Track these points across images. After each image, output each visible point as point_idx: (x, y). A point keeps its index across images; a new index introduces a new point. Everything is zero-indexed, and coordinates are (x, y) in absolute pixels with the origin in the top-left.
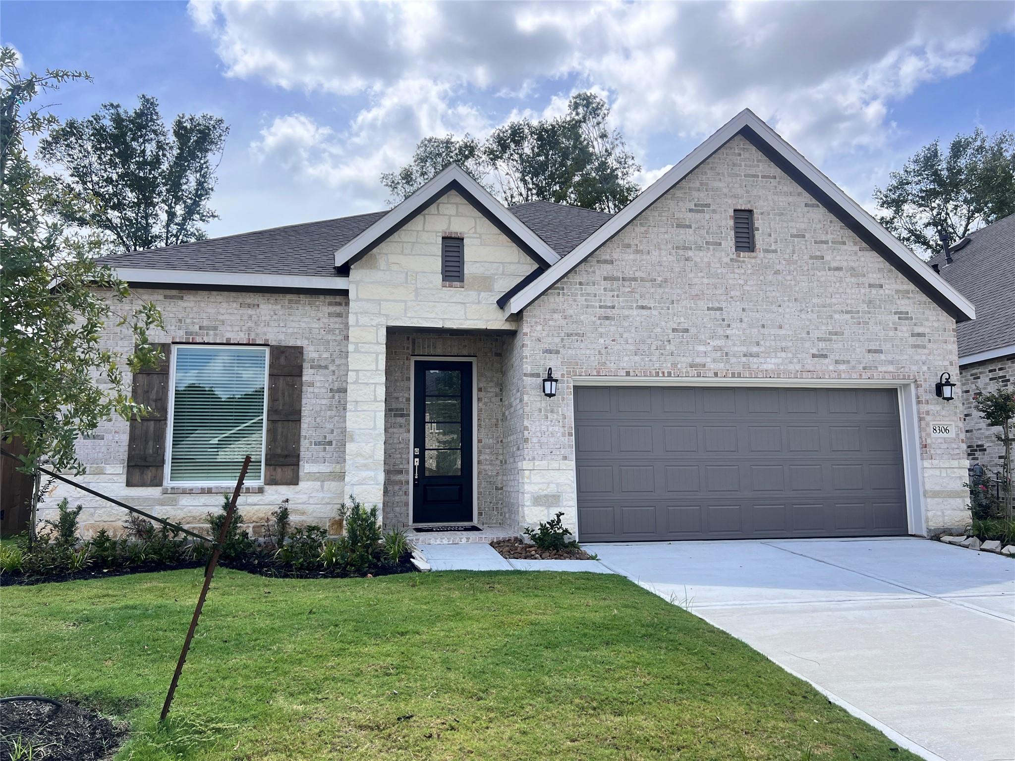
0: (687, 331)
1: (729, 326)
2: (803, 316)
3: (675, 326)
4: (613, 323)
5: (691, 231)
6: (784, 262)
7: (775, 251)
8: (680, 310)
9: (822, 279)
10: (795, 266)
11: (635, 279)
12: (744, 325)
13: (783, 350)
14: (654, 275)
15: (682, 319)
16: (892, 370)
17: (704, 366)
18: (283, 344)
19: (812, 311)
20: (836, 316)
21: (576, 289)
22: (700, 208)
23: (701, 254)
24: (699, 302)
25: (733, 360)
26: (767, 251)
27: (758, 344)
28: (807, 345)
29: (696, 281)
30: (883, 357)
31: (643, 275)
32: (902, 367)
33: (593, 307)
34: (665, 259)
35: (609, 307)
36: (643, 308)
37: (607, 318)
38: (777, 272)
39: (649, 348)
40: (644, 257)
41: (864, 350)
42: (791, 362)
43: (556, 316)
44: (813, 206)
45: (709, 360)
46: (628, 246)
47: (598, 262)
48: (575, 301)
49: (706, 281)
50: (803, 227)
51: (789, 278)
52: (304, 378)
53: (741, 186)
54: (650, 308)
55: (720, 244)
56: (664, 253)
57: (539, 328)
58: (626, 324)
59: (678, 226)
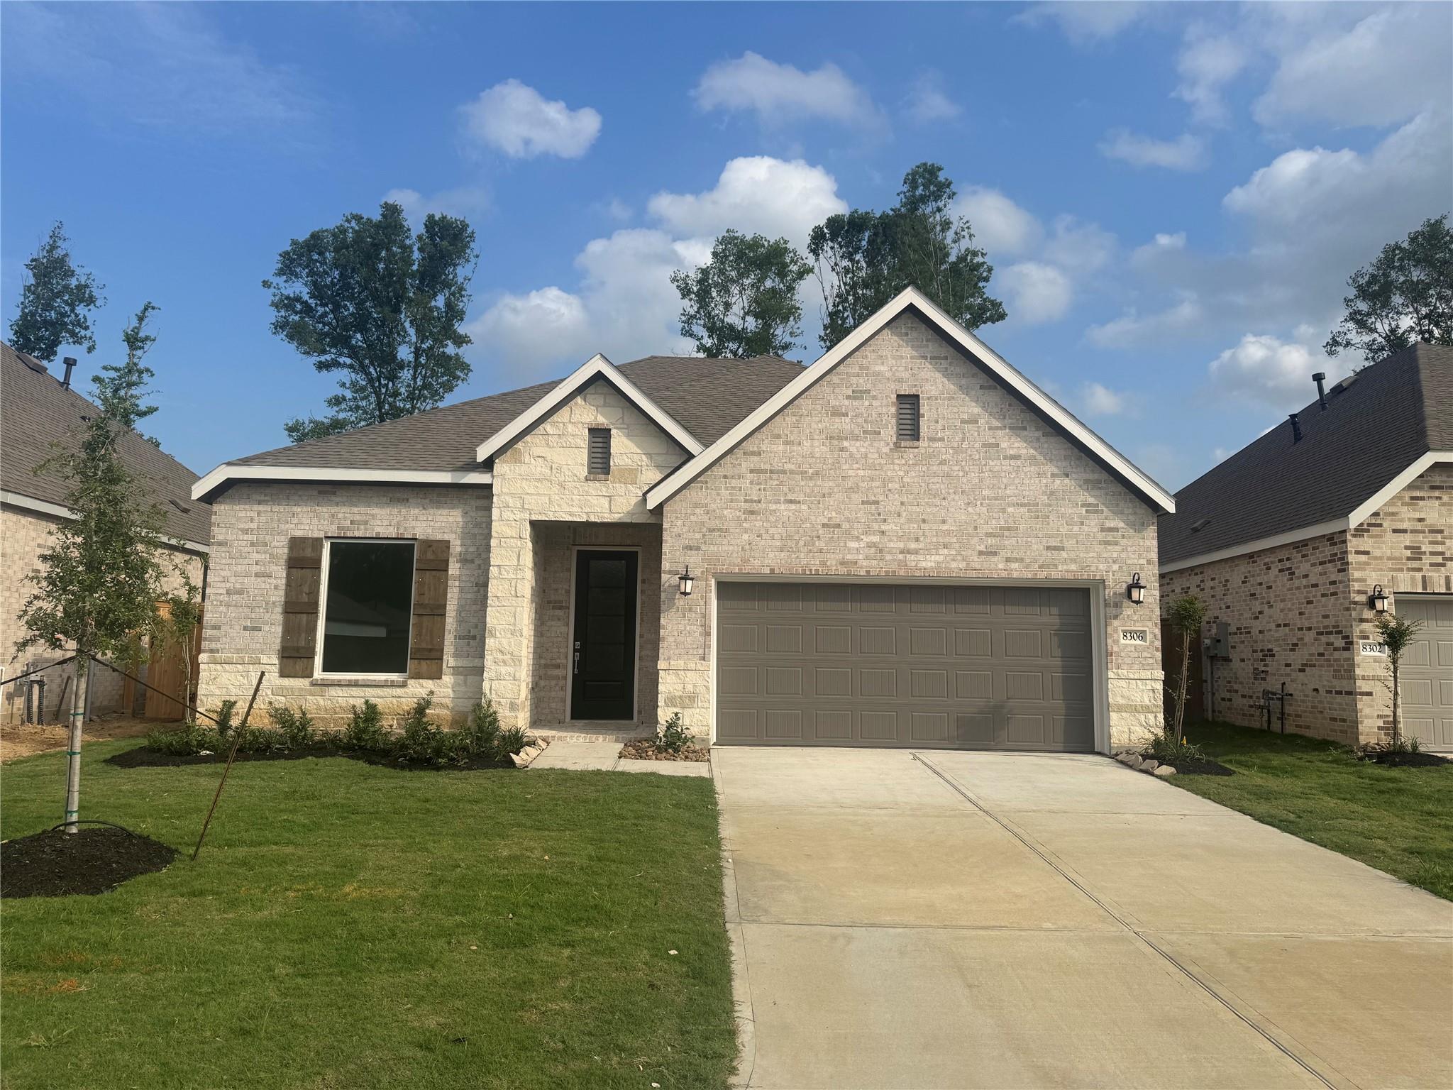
0: (839, 526)
1: (885, 521)
2: (970, 509)
3: (825, 521)
4: (759, 518)
5: (848, 420)
6: (951, 451)
7: (942, 439)
8: (831, 503)
9: (996, 469)
10: (964, 455)
11: (784, 472)
12: (902, 520)
13: (945, 546)
14: (806, 466)
15: (834, 514)
16: (1075, 569)
17: (856, 563)
18: (431, 538)
19: (981, 504)
20: (1010, 510)
21: (721, 482)
22: (858, 394)
23: (858, 444)
24: (853, 495)
25: (889, 557)
26: (932, 439)
27: (917, 540)
28: (975, 541)
29: (851, 473)
30: (1064, 554)
31: (793, 467)
32: (1087, 566)
33: (737, 501)
34: (817, 449)
35: (755, 501)
36: (791, 502)
37: (752, 513)
38: (943, 462)
39: (797, 544)
40: (795, 448)
41: (1042, 548)
42: (954, 560)
43: (697, 511)
44: (989, 388)
45: (861, 557)
46: (778, 437)
47: (745, 454)
48: (718, 495)
49: (861, 473)
50: (976, 412)
51: (956, 468)
52: (450, 572)
53: (906, 369)
54: (799, 502)
55: (879, 433)
56: (816, 443)
57: (680, 523)
58: (772, 519)
59: (834, 414)
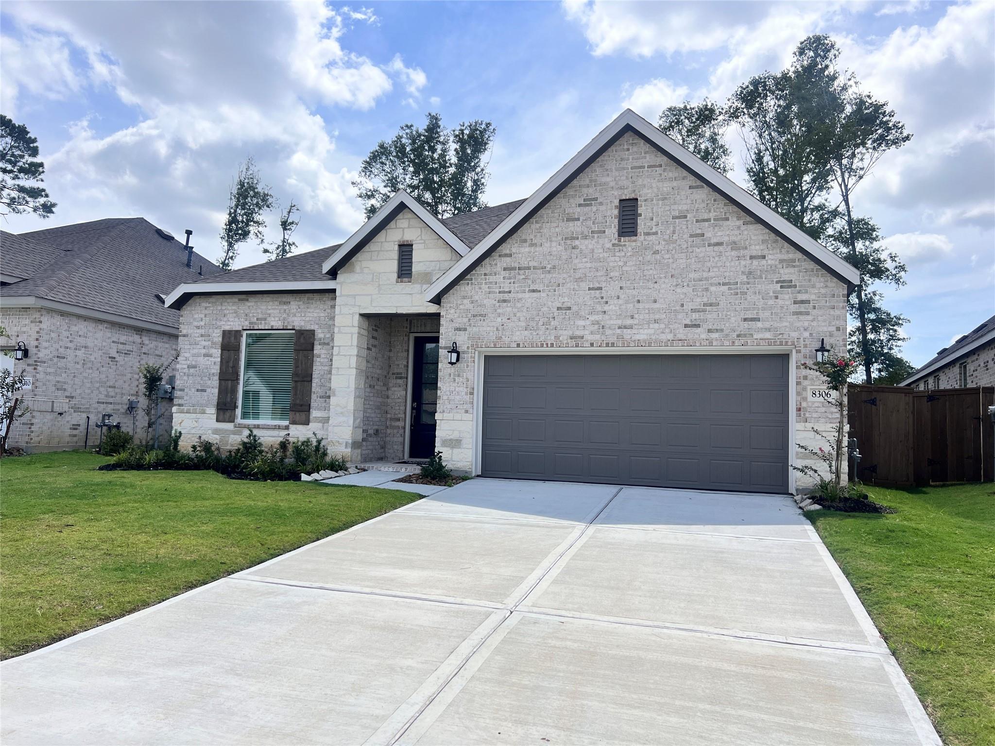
0: (569, 309)
1: (607, 303)
2: (679, 290)
3: (560, 305)
4: (509, 305)
5: (578, 223)
6: (663, 243)
7: (656, 233)
8: (564, 291)
9: (701, 255)
10: (675, 245)
11: (529, 268)
12: (620, 302)
13: (656, 321)
14: (545, 263)
15: (566, 299)
16: (769, 337)
17: (582, 337)
19: (688, 285)
20: (713, 289)
21: (482, 279)
22: (588, 202)
23: (586, 242)
24: (581, 284)
25: (608, 332)
26: (648, 234)
27: (632, 317)
28: (680, 316)
29: (580, 266)
30: (759, 324)
31: (536, 264)
32: (780, 334)
33: (495, 292)
34: (555, 249)
35: (507, 292)
36: (534, 291)
37: (505, 301)
38: (656, 252)
39: (537, 324)
40: (537, 249)
41: (740, 320)
42: (663, 333)
43: (465, 301)
44: (697, 187)
45: (587, 332)
46: (525, 241)
47: (500, 256)
48: (480, 288)
49: (589, 265)
50: (685, 208)
51: (667, 256)
52: (315, 352)
53: (627, 178)
54: (540, 291)
55: (604, 232)
56: (554, 244)
57: (452, 311)
58: (519, 305)
59: (568, 220)
